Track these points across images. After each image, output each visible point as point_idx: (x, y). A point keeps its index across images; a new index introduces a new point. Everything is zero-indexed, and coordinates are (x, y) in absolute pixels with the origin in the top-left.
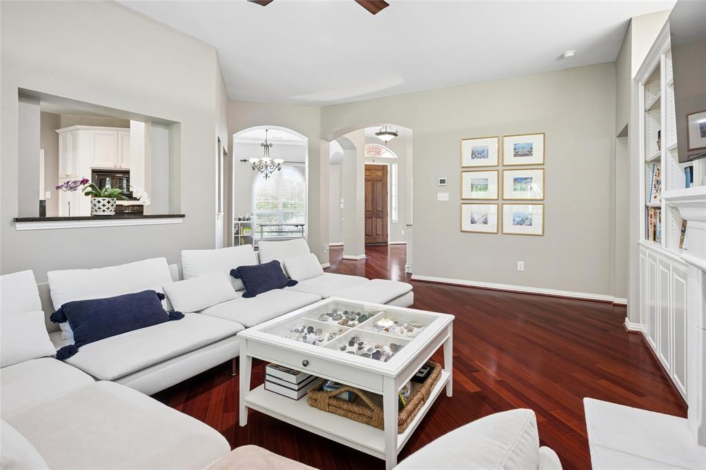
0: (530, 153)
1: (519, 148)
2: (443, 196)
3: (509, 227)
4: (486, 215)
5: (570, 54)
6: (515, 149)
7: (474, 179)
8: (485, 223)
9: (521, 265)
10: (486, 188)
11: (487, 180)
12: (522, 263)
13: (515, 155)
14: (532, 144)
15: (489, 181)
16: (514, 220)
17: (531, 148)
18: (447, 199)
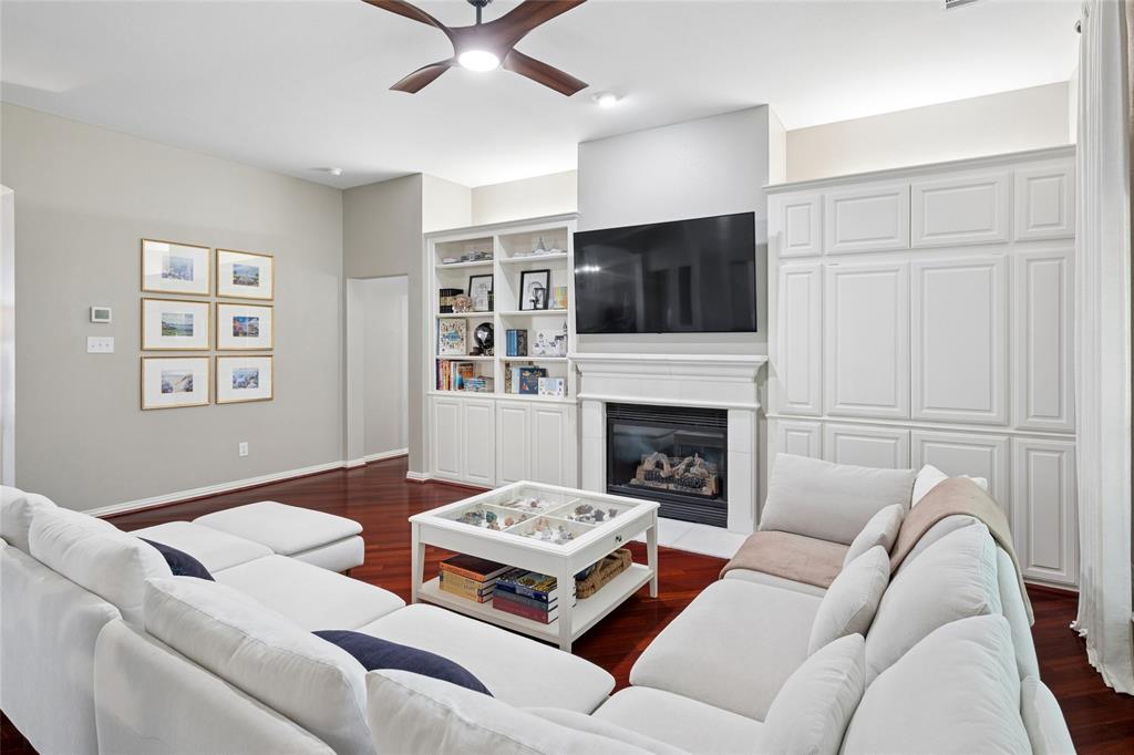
0: (254, 282)
1: (242, 272)
2: (101, 344)
3: (227, 393)
4: (190, 376)
5: (337, 172)
6: (235, 273)
7: (167, 314)
8: (189, 389)
9: (244, 448)
10: (189, 331)
11: (191, 316)
12: (246, 444)
13: (235, 282)
14: (257, 269)
15: (194, 319)
16: (234, 382)
17: (257, 275)
18: (111, 349)
